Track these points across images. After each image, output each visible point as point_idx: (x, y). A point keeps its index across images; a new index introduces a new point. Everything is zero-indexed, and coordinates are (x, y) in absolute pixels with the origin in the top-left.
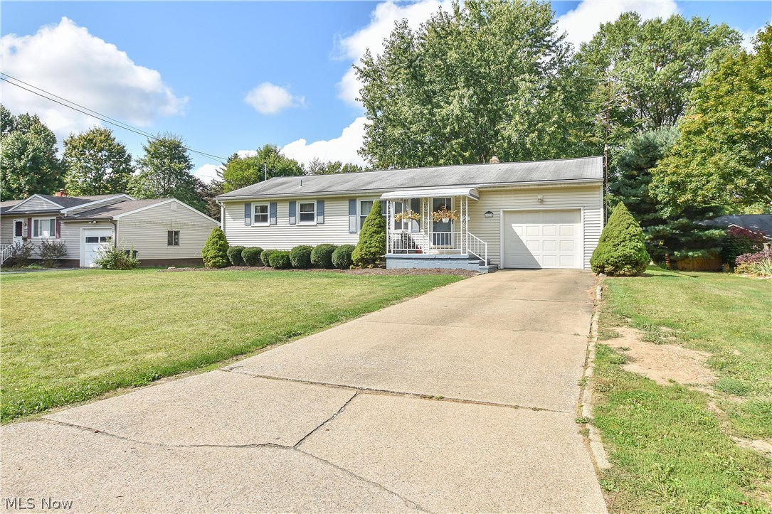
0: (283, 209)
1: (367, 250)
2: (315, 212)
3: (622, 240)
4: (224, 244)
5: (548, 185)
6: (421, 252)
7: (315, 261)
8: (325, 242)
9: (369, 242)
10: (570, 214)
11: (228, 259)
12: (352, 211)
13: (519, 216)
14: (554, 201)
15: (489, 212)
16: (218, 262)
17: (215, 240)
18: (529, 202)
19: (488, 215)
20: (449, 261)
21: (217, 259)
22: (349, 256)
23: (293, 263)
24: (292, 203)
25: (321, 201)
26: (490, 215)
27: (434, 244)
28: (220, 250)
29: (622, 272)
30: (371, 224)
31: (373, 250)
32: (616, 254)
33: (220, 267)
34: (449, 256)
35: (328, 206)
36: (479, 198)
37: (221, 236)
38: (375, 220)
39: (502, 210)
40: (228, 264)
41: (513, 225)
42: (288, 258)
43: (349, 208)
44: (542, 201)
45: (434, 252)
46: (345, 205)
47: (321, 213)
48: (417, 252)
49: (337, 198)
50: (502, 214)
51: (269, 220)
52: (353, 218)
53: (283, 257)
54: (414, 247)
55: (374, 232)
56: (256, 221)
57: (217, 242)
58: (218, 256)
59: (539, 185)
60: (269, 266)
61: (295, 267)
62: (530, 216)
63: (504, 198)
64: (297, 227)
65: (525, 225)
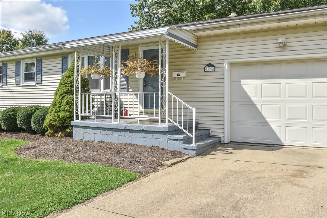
1: (56, 114)
2: (35, 71)
13: (252, 70)
15: (210, 65)
19: (209, 69)
24: (18, 63)
25: (39, 60)
26: (211, 69)
31: (61, 115)
35: (45, 65)
36: (196, 46)
39: (226, 61)
41: (243, 82)
46: (60, 63)
50: (227, 67)
59: (279, 20)
63: (229, 45)
64: (21, 88)
65: (259, 82)
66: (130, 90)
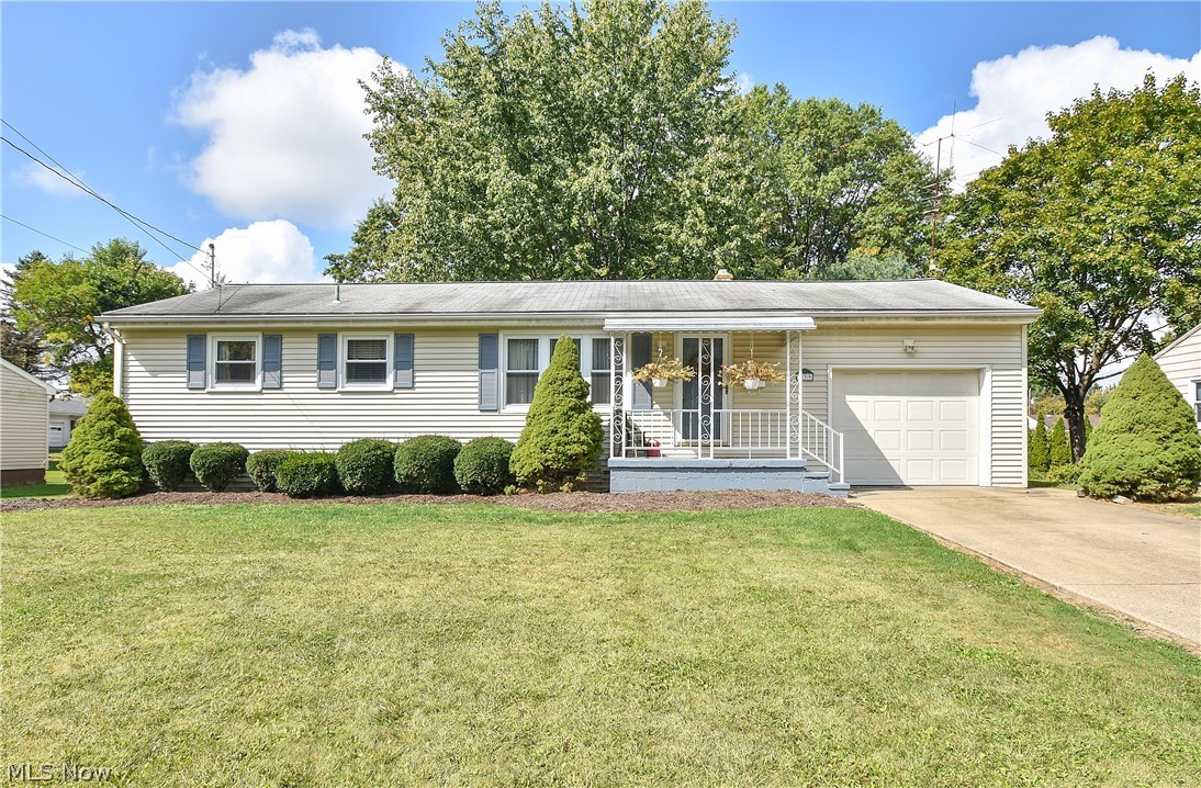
0: (301, 351)
1: (561, 448)
2: (390, 360)
3: (1173, 428)
4: (131, 436)
5: (934, 318)
6: (656, 454)
7: (407, 476)
8: (431, 431)
9: (562, 431)
10: (962, 378)
11: (145, 475)
12: (487, 361)
13: (862, 380)
14: (935, 353)
15: (806, 371)
16: (118, 482)
17: (107, 424)
18: (885, 353)
20: (762, 474)
21: (115, 475)
22: (504, 463)
23: (348, 483)
24: (326, 338)
25: (405, 338)
27: (685, 436)
28: (121, 451)
29: (1173, 494)
30: (561, 389)
31: (576, 449)
32: (1168, 456)
33: (121, 495)
34: (762, 462)
35: (422, 349)
37: (121, 416)
38: (569, 379)
39: (830, 367)
40: (145, 488)
41: (848, 398)
42: (333, 469)
43: (481, 354)
44: (910, 352)
45: (687, 455)
46: (472, 347)
47: (405, 362)
48: (649, 454)
49: (448, 329)
50: (831, 375)
51: (259, 378)
52: (490, 375)
53: (320, 467)
54: (638, 443)
55: (572, 409)
56: (220, 378)
57: (111, 431)
58: (117, 467)
59: (916, 318)
60: (272, 489)
61: (353, 492)
62: (882, 381)
63: (835, 344)
64: (339, 396)
65: (872, 399)
66: (656, 406)
